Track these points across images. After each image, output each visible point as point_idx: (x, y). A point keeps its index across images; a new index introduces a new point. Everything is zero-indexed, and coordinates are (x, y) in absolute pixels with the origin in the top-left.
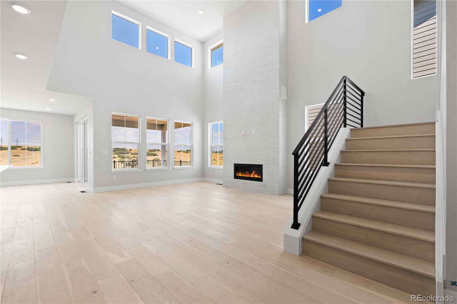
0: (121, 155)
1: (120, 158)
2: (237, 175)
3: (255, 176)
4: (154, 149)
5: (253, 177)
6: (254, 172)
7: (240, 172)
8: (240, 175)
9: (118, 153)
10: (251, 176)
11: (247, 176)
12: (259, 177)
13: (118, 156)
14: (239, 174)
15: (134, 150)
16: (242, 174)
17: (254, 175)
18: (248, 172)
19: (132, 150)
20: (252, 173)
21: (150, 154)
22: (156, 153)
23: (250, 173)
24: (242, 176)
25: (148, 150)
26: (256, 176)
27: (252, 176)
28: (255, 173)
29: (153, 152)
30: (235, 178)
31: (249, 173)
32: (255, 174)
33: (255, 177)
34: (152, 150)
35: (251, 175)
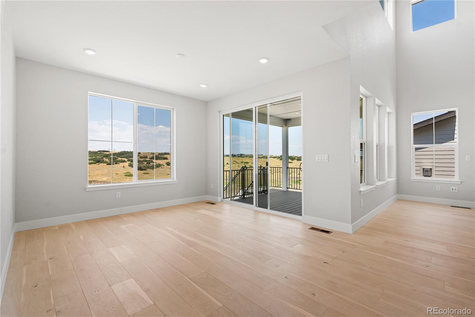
0: (130, 158)
1: (130, 162)
4: (164, 152)
9: (127, 157)
13: (127, 160)
15: (142, 153)
19: (141, 153)
21: (160, 158)
22: (166, 156)
25: (158, 153)
29: (163, 155)
34: (162, 153)
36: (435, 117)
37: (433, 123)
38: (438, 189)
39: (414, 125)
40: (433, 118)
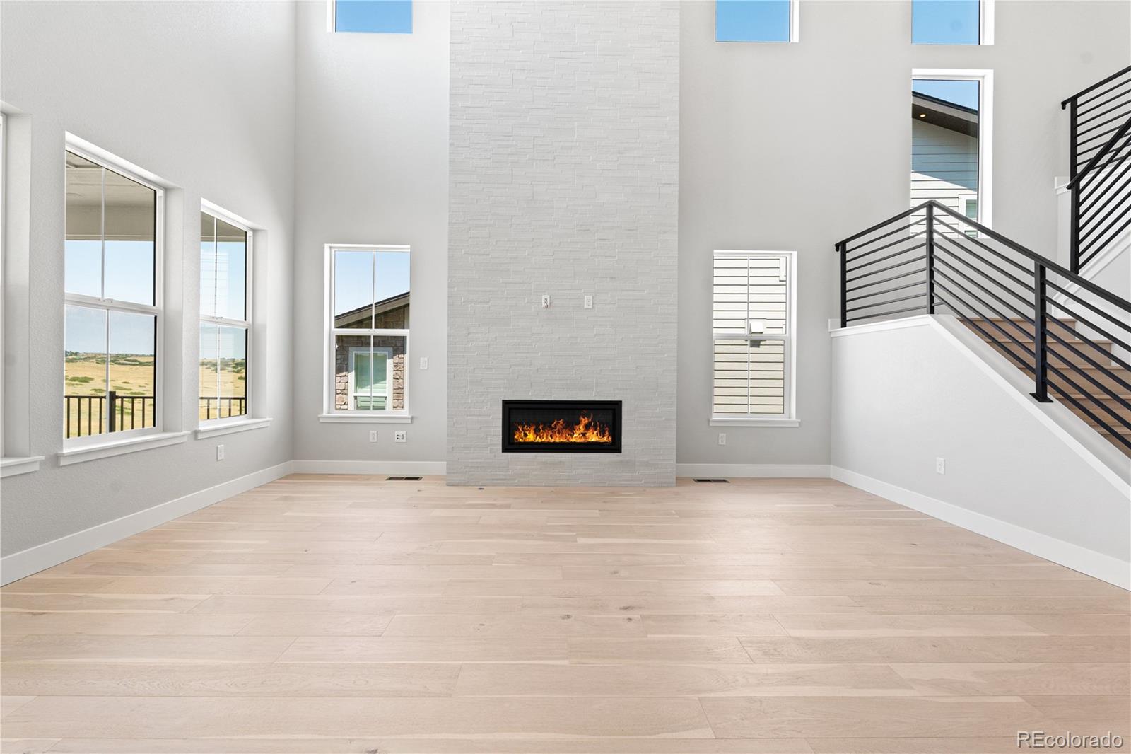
2: (519, 437)
3: (587, 435)
5: (582, 440)
6: (585, 421)
7: (529, 425)
8: (531, 437)
10: (573, 440)
11: (558, 440)
12: (605, 439)
14: (526, 435)
16: (536, 432)
17: (584, 435)
18: (561, 422)
20: (579, 423)
23: (570, 426)
24: (538, 440)
26: (593, 437)
27: (576, 438)
28: (590, 423)
30: (505, 450)
31: (565, 428)
32: (587, 427)
33: (589, 440)
35: (572, 436)
36: (376, 304)
37: (371, 317)
38: (374, 439)
39: (336, 317)
40: (371, 305)
